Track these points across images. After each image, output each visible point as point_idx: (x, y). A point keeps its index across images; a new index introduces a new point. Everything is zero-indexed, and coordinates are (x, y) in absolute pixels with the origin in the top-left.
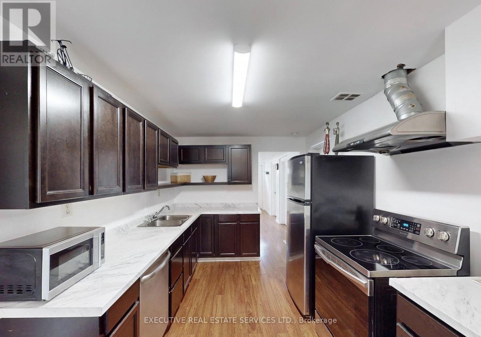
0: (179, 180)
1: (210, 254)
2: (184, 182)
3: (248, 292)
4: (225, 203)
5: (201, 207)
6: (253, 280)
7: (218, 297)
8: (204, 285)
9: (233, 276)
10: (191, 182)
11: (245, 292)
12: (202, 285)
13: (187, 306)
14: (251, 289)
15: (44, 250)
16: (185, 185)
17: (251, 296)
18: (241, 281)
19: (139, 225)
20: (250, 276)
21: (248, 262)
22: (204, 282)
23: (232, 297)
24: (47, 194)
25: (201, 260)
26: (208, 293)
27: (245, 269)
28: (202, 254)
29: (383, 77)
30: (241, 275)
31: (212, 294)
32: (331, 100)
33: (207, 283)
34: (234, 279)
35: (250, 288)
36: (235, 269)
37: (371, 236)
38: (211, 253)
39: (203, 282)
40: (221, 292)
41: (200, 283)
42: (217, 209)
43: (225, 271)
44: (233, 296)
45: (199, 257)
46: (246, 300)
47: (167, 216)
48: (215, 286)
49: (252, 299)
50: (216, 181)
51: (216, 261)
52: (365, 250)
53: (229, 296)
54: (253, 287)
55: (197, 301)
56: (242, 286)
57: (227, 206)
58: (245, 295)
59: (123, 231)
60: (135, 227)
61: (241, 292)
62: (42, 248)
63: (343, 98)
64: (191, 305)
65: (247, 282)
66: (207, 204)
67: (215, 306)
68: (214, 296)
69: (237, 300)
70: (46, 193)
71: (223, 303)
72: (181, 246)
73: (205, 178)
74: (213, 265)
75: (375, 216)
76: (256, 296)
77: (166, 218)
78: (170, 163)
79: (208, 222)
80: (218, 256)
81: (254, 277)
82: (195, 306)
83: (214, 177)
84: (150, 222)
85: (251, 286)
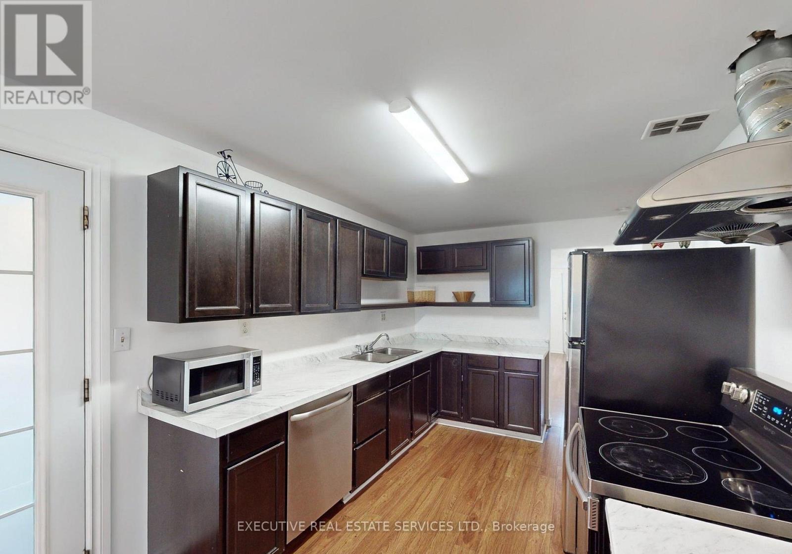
0: (417, 298)
1: (455, 415)
2: (425, 301)
3: (489, 486)
4: (490, 338)
5: (452, 341)
6: (510, 470)
7: (439, 479)
8: (429, 458)
9: (480, 456)
10: (436, 301)
11: (485, 484)
12: (426, 456)
13: (391, 479)
14: (498, 483)
15: (186, 363)
16: (425, 306)
17: (490, 493)
18: (488, 466)
19: (344, 356)
20: (509, 464)
21: (518, 440)
22: (432, 454)
23: (460, 486)
24: (195, 310)
25: (442, 422)
26: (429, 471)
27: (506, 450)
28: (443, 412)
29: (733, 67)
30: (493, 458)
31: (432, 473)
32: (642, 138)
33: (435, 456)
34: (478, 462)
35: (497, 480)
36: (488, 447)
37: (721, 427)
38: (457, 413)
39: (429, 453)
40: (447, 475)
41: (425, 453)
42: (476, 345)
43: (470, 446)
44: (462, 485)
45: (440, 417)
46: (479, 497)
47: (389, 349)
48: (444, 463)
49: (491, 497)
50: (475, 300)
51: (466, 428)
52: (644, 447)
53: (456, 483)
54: (502, 480)
55: (407, 476)
56: (485, 474)
57: (492, 343)
58: (482, 490)
59: (318, 361)
60: (337, 357)
61: (478, 482)
62: (184, 362)
63: (669, 130)
64: (397, 479)
65: (496, 471)
66: (461, 337)
67: (428, 490)
68: (434, 476)
69: (465, 492)
70: (194, 308)
71: (442, 489)
72: (384, 391)
73: (456, 295)
74: (458, 433)
75: (725, 383)
76: (499, 495)
77: (387, 352)
78: (388, 274)
79: (453, 364)
80: (466, 420)
81: (513, 467)
82: (402, 481)
83: (471, 295)
84: (360, 353)
85: (501, 478)
